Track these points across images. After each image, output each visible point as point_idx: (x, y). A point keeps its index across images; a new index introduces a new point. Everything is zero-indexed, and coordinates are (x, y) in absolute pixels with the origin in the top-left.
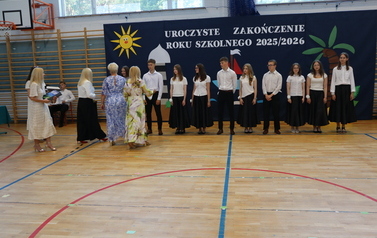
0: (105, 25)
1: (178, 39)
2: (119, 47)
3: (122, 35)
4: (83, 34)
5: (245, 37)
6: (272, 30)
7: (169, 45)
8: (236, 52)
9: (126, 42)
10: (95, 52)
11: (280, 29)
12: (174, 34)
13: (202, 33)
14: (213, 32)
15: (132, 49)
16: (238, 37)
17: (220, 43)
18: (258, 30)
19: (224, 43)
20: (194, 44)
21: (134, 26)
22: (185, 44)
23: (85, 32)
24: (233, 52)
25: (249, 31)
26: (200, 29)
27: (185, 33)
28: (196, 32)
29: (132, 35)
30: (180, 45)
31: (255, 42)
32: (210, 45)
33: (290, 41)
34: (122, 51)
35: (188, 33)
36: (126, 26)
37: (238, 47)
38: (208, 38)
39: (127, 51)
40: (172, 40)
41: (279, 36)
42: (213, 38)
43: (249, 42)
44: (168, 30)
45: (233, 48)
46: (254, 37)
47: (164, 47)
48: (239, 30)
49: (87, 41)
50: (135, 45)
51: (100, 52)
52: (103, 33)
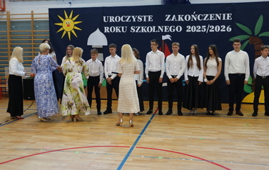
0: (50, 9)
1: (115, 24)
2: (61, 29)
3: (65, 18)
4: (30, 16)
5: (176, 23)
6: (201, 17)
7: (106, 29)
8: (167, 37)
9: (69, 25)
10: (41, 33)
11: (209, 17)
12: (112, 19)
13: (137, 19)
14: (147, 19)
15: (73, 32)
16: (169, 24)
17: (153, 29)
18: (188, 18)
19: (157, 29)
20: (129, 29)
21: (76, 11)
22: (121, 29)
23: (32, 15)
24: (164, 38)
25: (180, 18)
26: (135, 15)
27: (121, 19)
28: (131, 18)
29: (74, 19)
30: (117, 30)
31: (185, 29)
32: (143, 30)
33: (217, 29)
34: (65, 33)
35: (124, 19)
36: (68, 10)
37: (169, 33)
38: (142, 24)
39: (69, 34)
40: (109, 24)
41: (207, 23)
42: (147, 24)
43: (179, 29)
44: (106, 16)
45: (165, 34)
46: (184, 24)
47: (102, 31)
48: (171, 18)
49: (33, 23)
50: (76, 28)
51: (45, 33)
52: (48, 16)
